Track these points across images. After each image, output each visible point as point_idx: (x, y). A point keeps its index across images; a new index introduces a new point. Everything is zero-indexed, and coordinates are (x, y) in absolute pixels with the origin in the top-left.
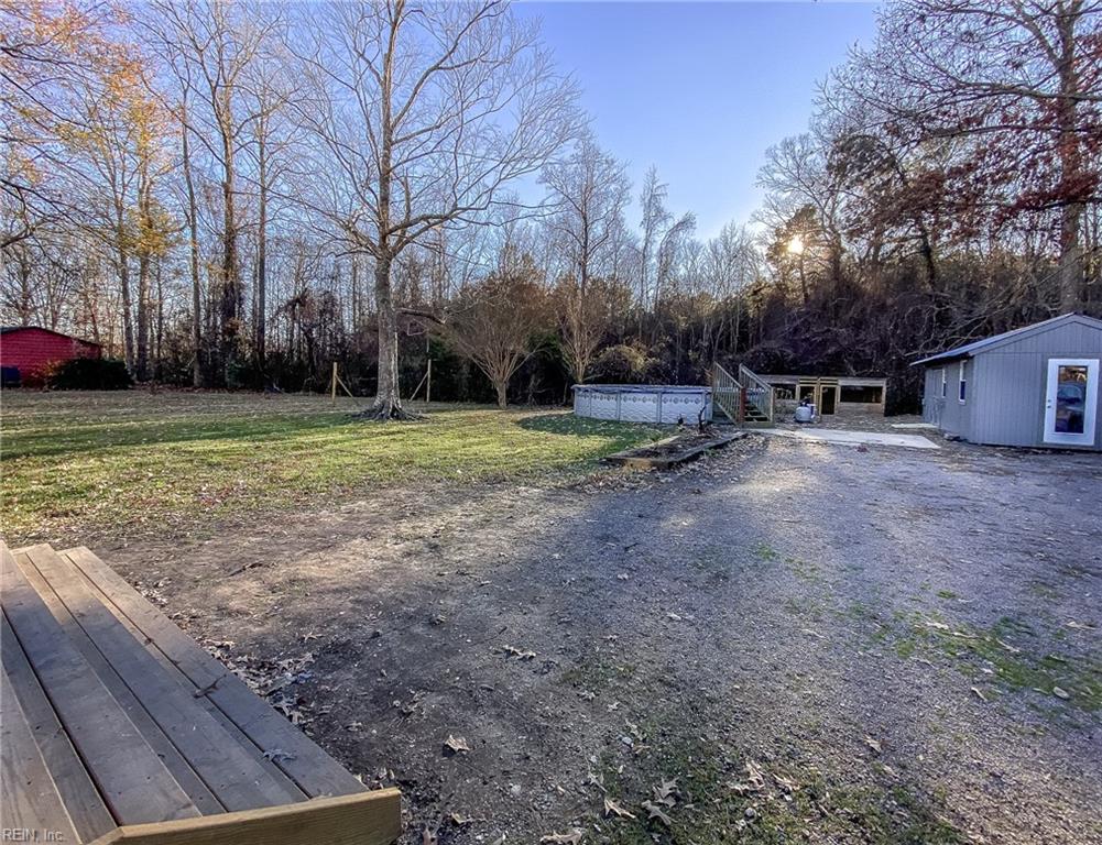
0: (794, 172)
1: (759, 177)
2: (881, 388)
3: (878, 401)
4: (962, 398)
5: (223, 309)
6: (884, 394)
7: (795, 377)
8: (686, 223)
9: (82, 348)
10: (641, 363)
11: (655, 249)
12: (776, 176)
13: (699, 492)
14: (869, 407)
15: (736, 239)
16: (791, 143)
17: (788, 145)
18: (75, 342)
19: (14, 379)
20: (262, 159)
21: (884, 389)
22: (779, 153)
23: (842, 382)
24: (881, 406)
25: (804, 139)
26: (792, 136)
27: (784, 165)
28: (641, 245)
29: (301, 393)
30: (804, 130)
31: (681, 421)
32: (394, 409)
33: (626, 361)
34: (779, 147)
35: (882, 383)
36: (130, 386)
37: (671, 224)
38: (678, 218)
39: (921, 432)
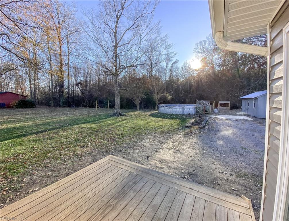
0: (203, 49)
1: (194, 50)
2: (229, 103)
3: (229, 106)
4: (255, 107)
5: (60, 86)
6: (230, 105)
7: (208, 101)
8: (176, 62)
9: (22, 97)
10: (169, 97)
11: (168, 68)
12: (198, 50)
13: (216, 134)
14: (226, 108)
15: (187, 65)
16: (202, 42)
17: (201, 42)
18: (20, 96)
19: (3, 106)
20: (68, 46)
21: (230, 103)
22: (199, 45)
23: (220, 102)
24: (229, 108)
25: (205, 41)
26: (202, 40)
27: (200, 47)
28: (165, 67)
29: (81, 107)
30: (205, 39)
31: (189, 114)
32: (120, 113)
33: (166, 97)
34: (199, 43)
35: (229, 102)
36: (35, 107)
37: (173, 62)
38: (174, 61)
39: (244, 115)
